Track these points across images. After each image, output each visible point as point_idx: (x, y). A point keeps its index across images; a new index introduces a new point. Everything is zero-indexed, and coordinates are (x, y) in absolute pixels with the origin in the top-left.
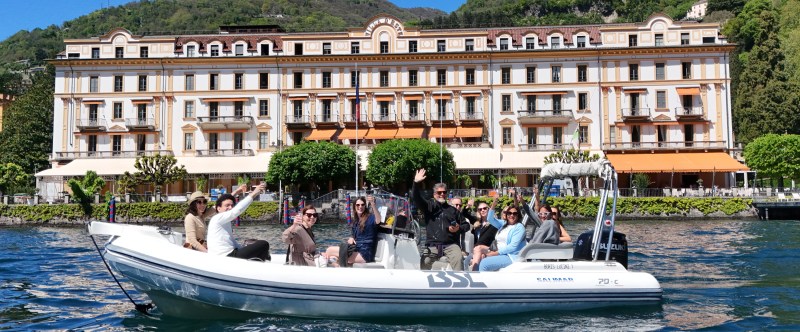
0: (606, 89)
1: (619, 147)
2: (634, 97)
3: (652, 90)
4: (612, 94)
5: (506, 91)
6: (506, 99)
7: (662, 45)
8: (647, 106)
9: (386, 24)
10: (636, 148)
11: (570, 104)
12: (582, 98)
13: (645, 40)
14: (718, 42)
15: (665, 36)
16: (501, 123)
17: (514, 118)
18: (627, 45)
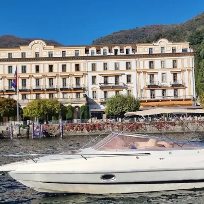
0: (139, 73)
1: (145, 99)
2: (152, 76)
3: (160, 73)
4: (142, 74)
5: (94, 74)
6: (94, 77)
7: (164, 52)
8: (157, 80)
9: (35, 44)
10: (153, 99)
11: (123, 80)
12: (129, 76)
13: (156, 50)
14: (189, 51)
15: (165, 49)
16: (93, 88)
17: (98, 86)
18: (148, 53)
